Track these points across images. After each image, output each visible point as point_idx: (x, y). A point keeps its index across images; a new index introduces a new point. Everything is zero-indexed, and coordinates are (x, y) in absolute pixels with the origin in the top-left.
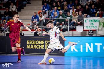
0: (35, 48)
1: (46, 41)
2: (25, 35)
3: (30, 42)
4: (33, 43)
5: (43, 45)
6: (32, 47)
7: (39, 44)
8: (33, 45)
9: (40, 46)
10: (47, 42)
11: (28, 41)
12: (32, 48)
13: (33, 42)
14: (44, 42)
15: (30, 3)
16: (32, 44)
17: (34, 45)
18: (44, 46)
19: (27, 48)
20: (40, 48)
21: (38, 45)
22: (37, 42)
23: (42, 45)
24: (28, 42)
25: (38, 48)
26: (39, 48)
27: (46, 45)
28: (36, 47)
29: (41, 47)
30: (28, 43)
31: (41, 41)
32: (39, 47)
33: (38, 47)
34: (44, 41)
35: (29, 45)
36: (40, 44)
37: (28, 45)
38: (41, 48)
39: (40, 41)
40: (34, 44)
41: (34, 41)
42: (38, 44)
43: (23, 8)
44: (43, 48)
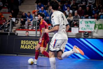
2: (18, 35)
4: (27, 43)
7: (34, 44)
9: (35, 46)
11: (22, 41)
12: (26, 48)
17: (28, 46)
19: (21, 48)
21: (32, 46)
22: (31, 43)
24: (22, 42)
25: (32, 49)
28: (30, 48)
34: (38, 42)
37: (22, 45)
39: (34, 41)
41: (28, 41)
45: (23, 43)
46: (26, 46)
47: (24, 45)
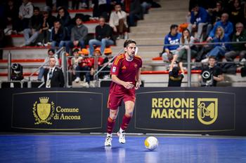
0: (173, 117)
1: (199, 100)
2: (146, 85)
3: (160, 103)
4: (167, 105)
5: (191, 110)
6: (164, 114)
7: (183, 107)
8: (167, 110)
9: (185, 111)
10: (201, 102)
11: (154, 99)
12: (164, 117)
13: (166, 101)
14: (195, 102)
15: (158, 6)
16: (164, 108)
17: (170, 110)
18: (195, 112)
19: (152, 117)
20: (185, 116)
21: (179, 110)
22: (177, 103)
23: (189, 108)
24: (154, 102)
25: (179, 117)
26: (183, 117)
27: (198, 109)
28: (174, 115)
29: (187, 114)
30: (154, 104)
31: (188, 100)
32: (183, 113)
33: (179, 114)
34: (193, 99)
35: (156, 109)
36: (185, 108)
37: (153, 110)
38: (187, 117)
39: (183, 100)
40: (170, 108)
41: (168, 100)
42: (180, 108)
43: (142, 19)
44: (193, 117)
45: (157, 104)
46: (164, 111)
47: (158, 110)
